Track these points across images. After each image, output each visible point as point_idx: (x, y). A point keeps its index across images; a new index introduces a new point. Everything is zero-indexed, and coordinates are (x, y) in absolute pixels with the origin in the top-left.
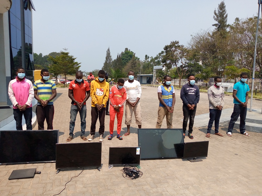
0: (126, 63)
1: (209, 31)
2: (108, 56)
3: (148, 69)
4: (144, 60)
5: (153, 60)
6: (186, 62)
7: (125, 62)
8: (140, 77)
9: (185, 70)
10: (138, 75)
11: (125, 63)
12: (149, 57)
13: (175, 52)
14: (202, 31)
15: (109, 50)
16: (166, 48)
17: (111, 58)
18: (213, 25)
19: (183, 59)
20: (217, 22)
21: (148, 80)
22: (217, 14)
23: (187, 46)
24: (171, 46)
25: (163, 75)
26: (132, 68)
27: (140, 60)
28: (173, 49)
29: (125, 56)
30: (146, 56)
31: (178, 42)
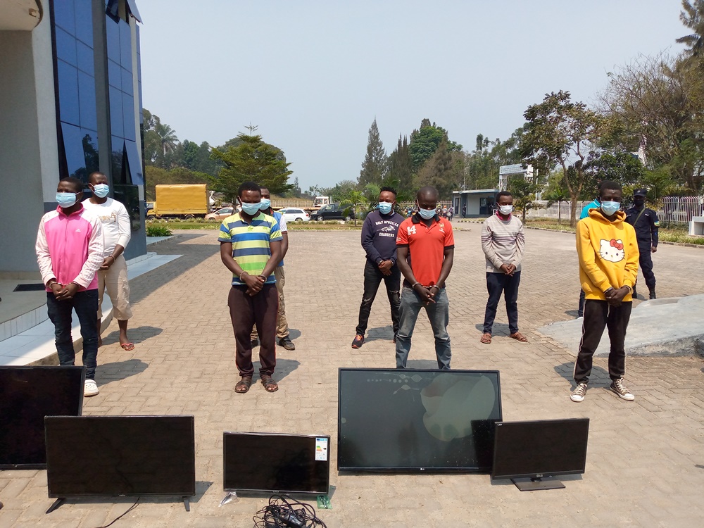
0: (423, 161)
1: (663, 57)
2: (374, 144)
3: (486, 175)
4: (475, 149)
5: (499, 149)
6: (592, 153)
7: (422, 158)
8: (460, 197)
9: (592, 173)
10: (454, 192)
11: (420, 161)
12: (487, 142)
13: (558, 123)
14: (642, 61)
15: (374, 126)
16: (531, 113)
17: (382, 148)
18: (680, 41)
19: (581, 143)
20: (690, 32)
21: (484, 205)
22: (692, 6)
23: (595, 106)
24: (545, 108)
25: (524, 190)
26: (438, 174)
27: (463, 149)
28: (551, 115)
29: (420, 141)
30: (480, 138)
31: (567, 96)
